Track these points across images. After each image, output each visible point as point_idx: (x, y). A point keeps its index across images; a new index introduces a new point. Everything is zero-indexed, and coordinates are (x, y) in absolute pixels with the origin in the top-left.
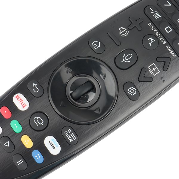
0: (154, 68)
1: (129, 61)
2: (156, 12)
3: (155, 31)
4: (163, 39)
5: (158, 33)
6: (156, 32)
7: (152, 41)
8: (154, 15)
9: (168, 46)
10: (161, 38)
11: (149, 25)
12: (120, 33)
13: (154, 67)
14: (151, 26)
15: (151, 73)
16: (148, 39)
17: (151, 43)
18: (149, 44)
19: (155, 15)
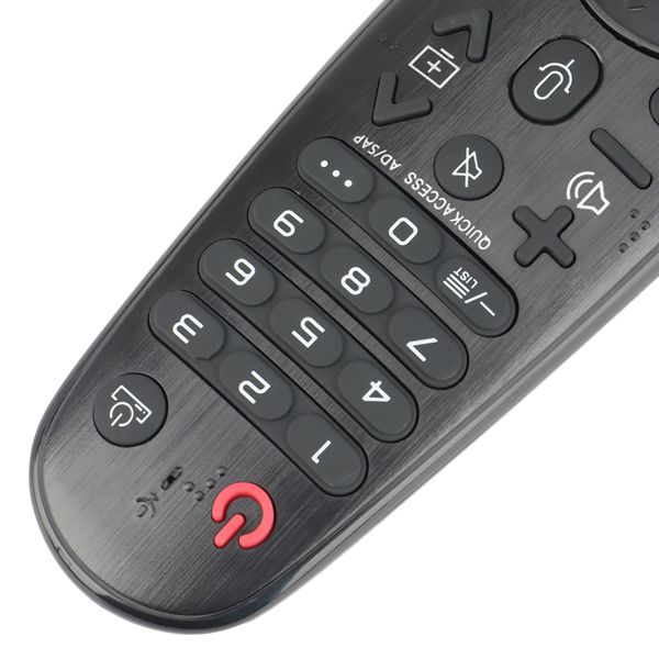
0: (434, 70)
1: (542, 69)
2: (466, 298)
3: (458, 220)
4: (420, 190)
5: (445, 213)
6: (453, 215)
7: (462, 170)
8: (472, 283)
9: (392, 168)
10: (427, 192)
11: (486, 239)
12: (600, 185)
13: (434, 75)
14: (478, 234)
15: (442, 50)
16: (480, 172)
17: (468, 157)
18: (474, 154)
19: (469, 286)
